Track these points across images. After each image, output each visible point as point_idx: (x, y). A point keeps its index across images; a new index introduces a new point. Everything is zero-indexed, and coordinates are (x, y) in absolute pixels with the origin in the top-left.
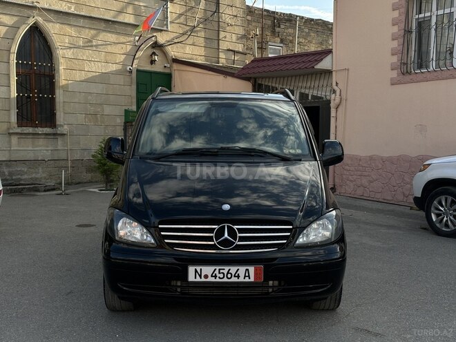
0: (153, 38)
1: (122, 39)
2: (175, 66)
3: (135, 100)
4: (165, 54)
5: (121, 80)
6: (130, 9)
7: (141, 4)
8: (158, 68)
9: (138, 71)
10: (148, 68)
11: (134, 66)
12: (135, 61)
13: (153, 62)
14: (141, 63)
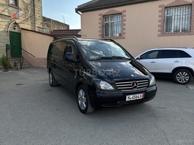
0: (15, 21)
1: (4, 20)
2: (22, 31)
3: (9, 41)
4: (19, 26)
5: (4, 34)
6: (6, 11)
7: (10, 9)
8: (16, 31)
9: (10, 31)
10: (13, 31)
11: (9, 30)
12: (9, 28)
13: (14, 29)
14: (11, 29)
